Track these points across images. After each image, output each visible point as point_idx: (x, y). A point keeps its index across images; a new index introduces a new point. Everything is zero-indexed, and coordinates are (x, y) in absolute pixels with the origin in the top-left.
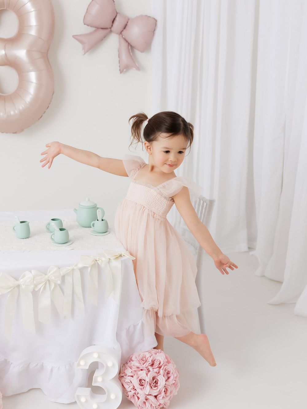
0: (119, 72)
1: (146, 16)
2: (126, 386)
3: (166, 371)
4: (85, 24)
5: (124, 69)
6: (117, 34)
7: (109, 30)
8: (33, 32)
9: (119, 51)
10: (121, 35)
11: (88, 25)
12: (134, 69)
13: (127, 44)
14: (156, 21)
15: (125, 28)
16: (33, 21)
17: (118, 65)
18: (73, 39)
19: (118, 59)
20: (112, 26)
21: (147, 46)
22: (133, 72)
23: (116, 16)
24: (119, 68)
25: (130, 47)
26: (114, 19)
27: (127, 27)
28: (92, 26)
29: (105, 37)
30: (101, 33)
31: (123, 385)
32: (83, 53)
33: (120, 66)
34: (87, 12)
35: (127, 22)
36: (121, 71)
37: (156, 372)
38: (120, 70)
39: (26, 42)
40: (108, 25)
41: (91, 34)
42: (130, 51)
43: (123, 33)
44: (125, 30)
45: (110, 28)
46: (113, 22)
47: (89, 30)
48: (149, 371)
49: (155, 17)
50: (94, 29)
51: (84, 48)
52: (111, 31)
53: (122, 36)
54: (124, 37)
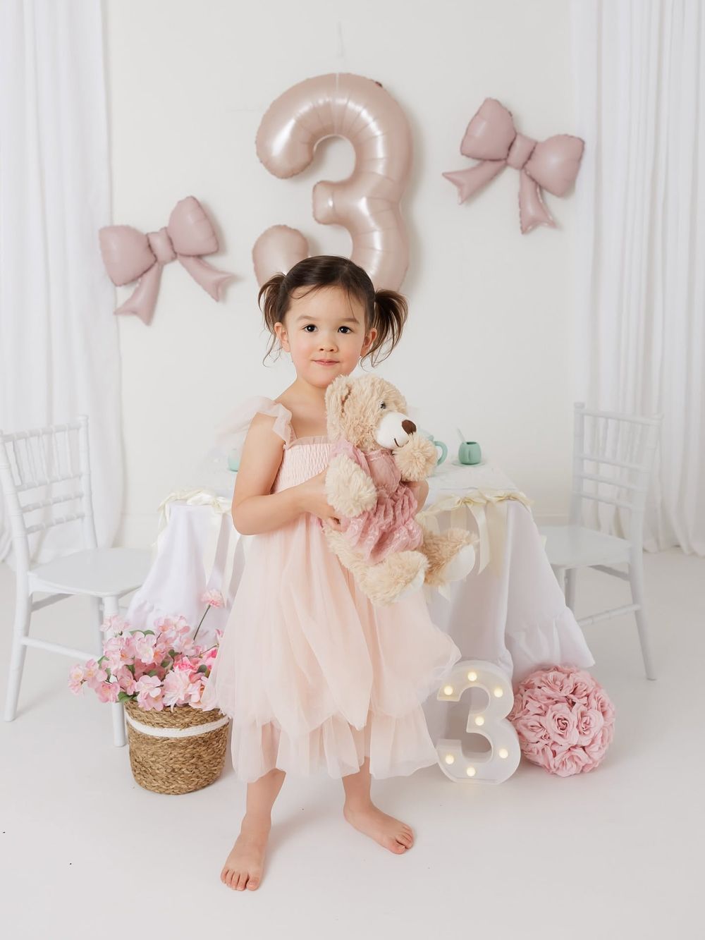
0: (520, 231)
1: (566, 135)
2: (527, 733)
3: (600, 702)
4: (463, 154)
5: (528, 226)
6: (517, 168)
7: (504, 162)
8: (380, 169)
9: (521, 197)
10: (523, 171)
11: (468, 156)
12: (546, 224)
13: (534, 183)
14: (583, 143)
15: (529, 158)
16: (380, 151)
17: (519, 220)
18: (443, 178)
19: (519, 210)
20: (508, 155)
21: (567, 187)
22: (542, 232)
23: (515, 139)
24: (519, 225)
25: (538, 190)
26: (512, 144)
27: (534, 157)
28: (474, 158)
29: (496, 174)
30: (490, 167)
31: (519, 733)
32: (460, 201)
33: (521, 222)
34: (466, 133)
35: (534, 148)
36: (524, 231)
37: (585, 705)
38: (521, 228)
39: (368, 185)
40: (502, 154)
41: (473, 169)
42: (539, 196)
43: (527, 166)
44: (529, 162)
45: (506, 159)
46: (509, 149)
47: (471, 163)
48: (574, 703)
49: (581, 137)
50: (477, 162)
51: (461, 194)
52: (507, 165)
53: (526, 172)
54: (528, 173)
